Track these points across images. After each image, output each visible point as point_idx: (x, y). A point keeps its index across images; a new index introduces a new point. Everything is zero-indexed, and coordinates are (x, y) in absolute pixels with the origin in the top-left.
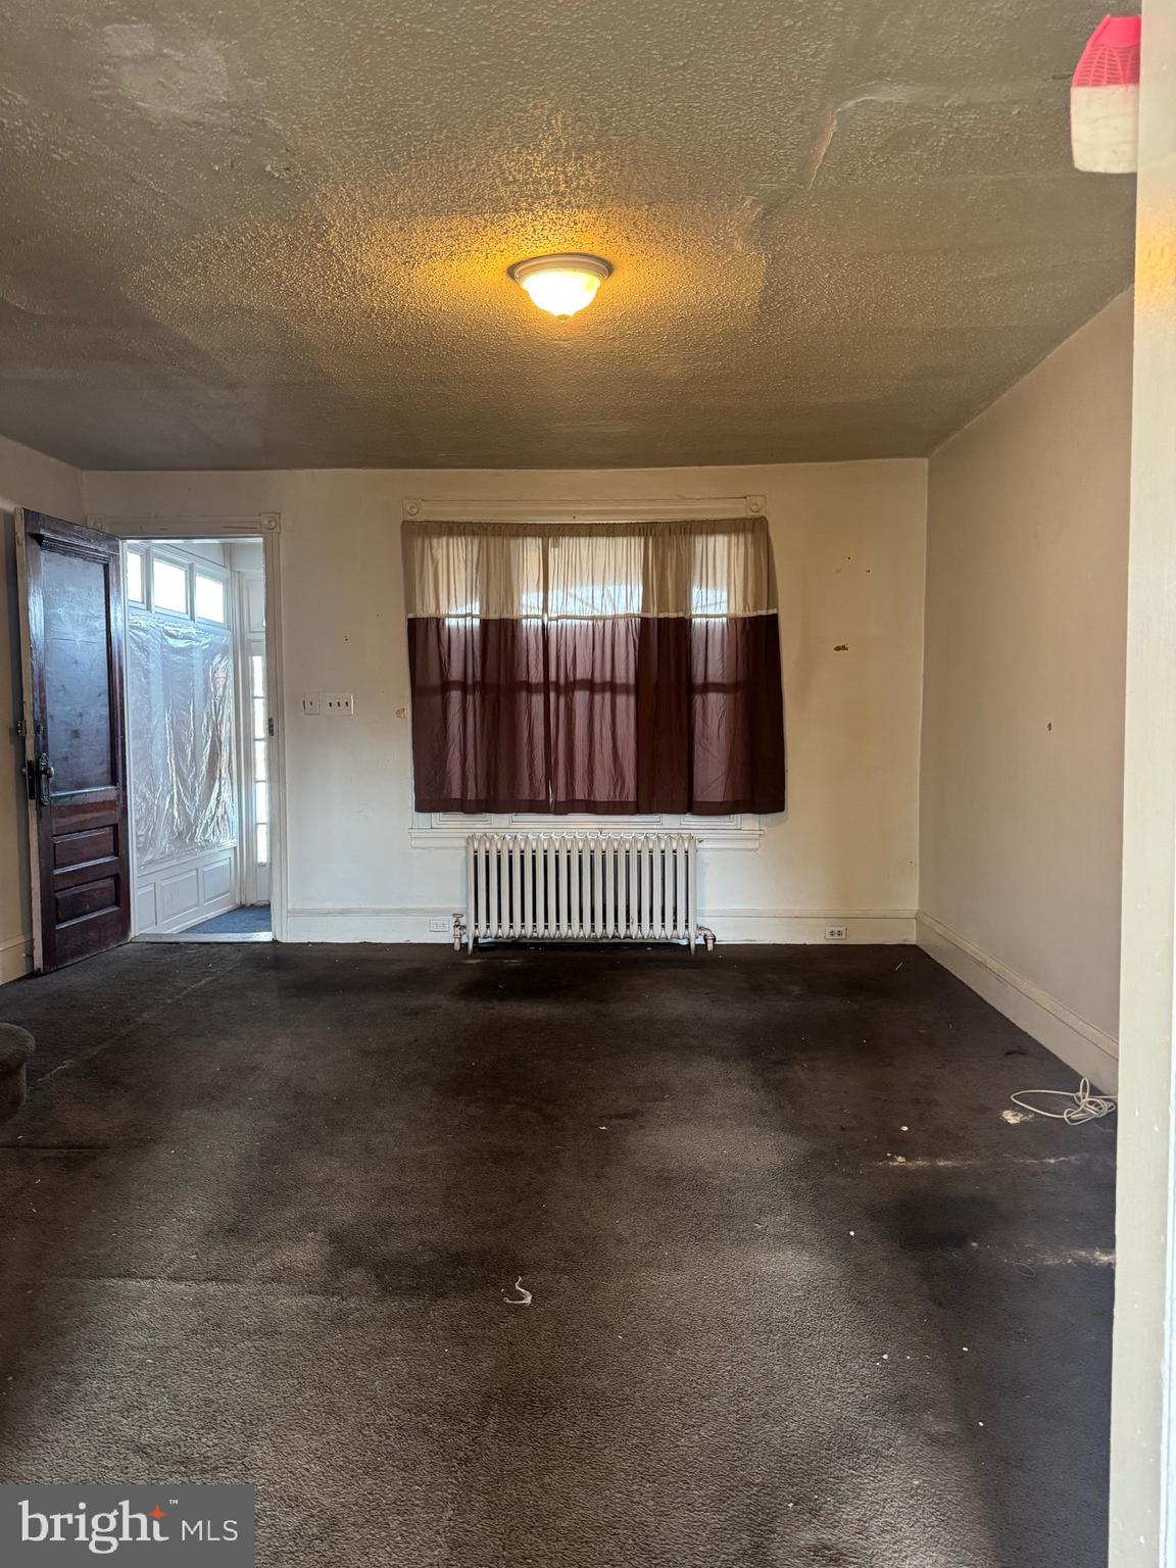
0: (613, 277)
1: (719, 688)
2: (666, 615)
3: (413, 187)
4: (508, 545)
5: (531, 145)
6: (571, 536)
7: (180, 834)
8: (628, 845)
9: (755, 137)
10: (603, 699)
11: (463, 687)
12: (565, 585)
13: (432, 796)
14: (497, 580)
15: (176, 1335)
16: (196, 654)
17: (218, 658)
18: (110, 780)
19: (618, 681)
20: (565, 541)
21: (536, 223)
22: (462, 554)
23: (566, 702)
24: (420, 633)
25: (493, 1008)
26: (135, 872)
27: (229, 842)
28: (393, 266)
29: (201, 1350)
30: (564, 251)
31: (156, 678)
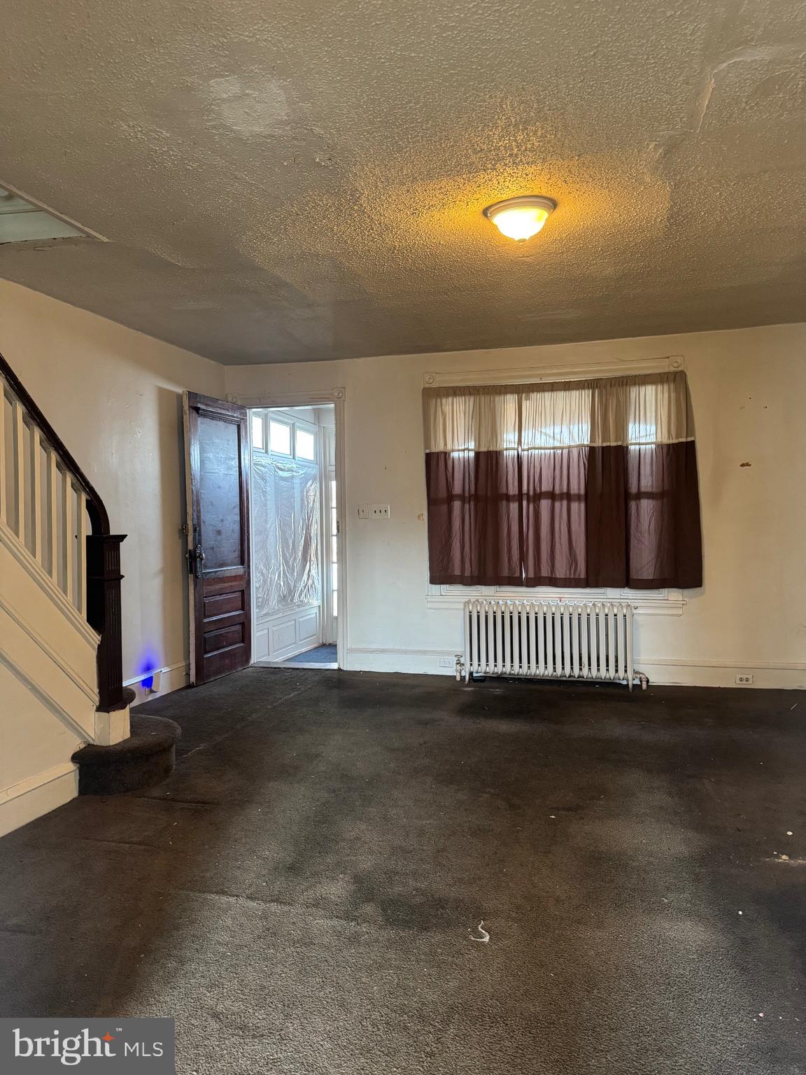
0: (558, 211)
1: (649, 495)
2: (608, 444)
3: (413, 162)
4: (494, 401)
5: (490, 124)
6: (538, 391)
7: (285, 597)
8: (580, 610)
9: (653, 99)
10: (561, 505)
11: (462, 498)
12: (534, 426)
13: (441, 574)
14: (486, 424)
15: (248, 938)
16: (297, 481)
17: (310, 483)
18: (239, 562)
19: (572, 492)
20: (534, 396)
21: (499, 177)
22: (462, 408)
23: (534, 508)
24: (433, 463)
25: (480, 724)
26: (255, 621)
27: (316, 602)
28: (405, 216)
29: (262, 950)
30: (521, 195)
31: (271, 497)
